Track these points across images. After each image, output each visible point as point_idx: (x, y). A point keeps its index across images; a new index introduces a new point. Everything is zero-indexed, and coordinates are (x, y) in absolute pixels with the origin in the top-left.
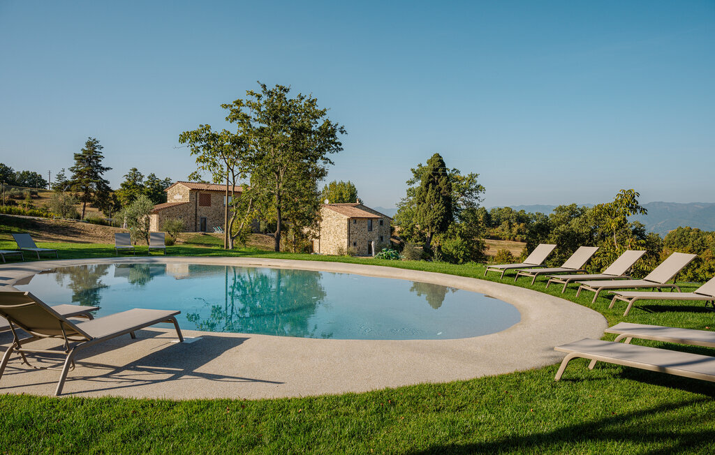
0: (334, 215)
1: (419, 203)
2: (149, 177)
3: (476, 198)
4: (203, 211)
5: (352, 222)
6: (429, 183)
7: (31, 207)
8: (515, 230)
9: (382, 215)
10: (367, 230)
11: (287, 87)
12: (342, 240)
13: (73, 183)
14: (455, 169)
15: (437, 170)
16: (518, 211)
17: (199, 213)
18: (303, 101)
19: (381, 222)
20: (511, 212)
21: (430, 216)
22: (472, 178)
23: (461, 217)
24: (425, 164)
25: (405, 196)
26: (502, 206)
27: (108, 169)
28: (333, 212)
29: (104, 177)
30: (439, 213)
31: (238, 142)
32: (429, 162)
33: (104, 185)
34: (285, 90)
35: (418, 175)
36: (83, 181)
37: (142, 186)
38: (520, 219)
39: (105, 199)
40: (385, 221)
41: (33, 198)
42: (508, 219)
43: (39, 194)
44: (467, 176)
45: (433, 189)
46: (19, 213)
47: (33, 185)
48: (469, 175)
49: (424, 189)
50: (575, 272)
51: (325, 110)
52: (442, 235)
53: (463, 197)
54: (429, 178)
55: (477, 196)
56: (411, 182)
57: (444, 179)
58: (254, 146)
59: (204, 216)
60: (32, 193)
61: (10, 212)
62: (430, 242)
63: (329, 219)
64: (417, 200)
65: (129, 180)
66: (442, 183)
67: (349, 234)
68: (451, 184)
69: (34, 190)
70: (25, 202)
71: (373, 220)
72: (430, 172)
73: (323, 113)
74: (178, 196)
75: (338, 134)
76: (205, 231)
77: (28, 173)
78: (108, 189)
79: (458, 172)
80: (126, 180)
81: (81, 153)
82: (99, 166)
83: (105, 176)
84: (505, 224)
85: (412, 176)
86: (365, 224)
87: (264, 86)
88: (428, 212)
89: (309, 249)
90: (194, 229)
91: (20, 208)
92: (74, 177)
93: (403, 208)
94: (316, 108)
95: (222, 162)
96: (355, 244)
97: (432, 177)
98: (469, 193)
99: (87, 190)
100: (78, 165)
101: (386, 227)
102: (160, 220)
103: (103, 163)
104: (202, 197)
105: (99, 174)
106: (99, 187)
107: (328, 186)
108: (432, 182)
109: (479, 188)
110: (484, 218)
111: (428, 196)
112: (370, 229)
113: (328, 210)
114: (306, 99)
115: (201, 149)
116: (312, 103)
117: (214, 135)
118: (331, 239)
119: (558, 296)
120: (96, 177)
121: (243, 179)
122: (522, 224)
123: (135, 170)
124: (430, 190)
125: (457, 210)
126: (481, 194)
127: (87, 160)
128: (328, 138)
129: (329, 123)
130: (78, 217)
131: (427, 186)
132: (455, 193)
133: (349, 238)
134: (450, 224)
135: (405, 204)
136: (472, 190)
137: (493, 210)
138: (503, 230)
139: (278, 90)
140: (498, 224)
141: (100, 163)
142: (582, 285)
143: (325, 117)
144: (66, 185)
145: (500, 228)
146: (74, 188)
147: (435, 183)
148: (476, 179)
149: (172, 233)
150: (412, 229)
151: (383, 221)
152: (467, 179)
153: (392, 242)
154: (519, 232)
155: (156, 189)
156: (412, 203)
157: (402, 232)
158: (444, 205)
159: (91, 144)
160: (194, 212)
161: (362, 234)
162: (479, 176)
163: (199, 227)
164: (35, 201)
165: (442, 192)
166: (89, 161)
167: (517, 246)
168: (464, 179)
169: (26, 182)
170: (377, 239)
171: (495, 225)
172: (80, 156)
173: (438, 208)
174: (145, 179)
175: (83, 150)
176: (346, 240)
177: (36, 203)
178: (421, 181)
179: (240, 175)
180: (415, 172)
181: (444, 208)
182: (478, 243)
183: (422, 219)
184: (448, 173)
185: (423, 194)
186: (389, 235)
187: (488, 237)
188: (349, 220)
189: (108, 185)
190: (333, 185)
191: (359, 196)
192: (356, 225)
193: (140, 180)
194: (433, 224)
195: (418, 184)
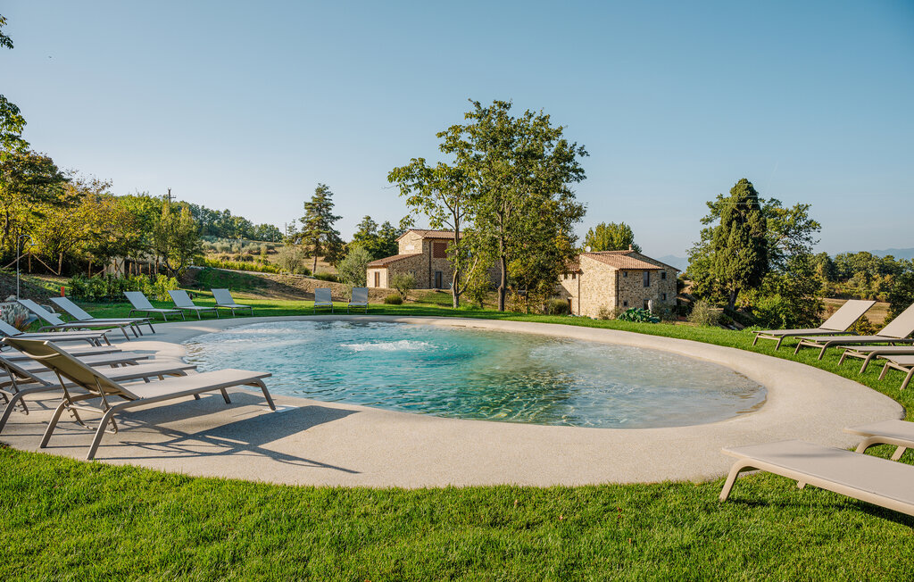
0: (598, 266)
1: (718, 249)
2: (383, 226)
3: (807, 239)
4: (438, 264)
5: (621, 275)
6: (733, 220)
7: (266, 263)
8: (876, 285)
9: (664, 265)
10: (642, 286)
11: (507, 102)
12: (609, 299)
13: (304, 236)
14: (773, 200)
15: (745, 200)
16: (881, 256)
17: (433, 266)
18: (532, 119)
19: (664, 276)
20: (870, 259)
21: (734, 265)
22: (800, 211)
23: (782, 266)
24: (727, 195)
25: (699, 240)
26: (856, 250)
27: (338, 218)
28: (596, 262)
29: (335, 228)
30: (747, 261)
31: (458, 176)
32: (734, 191)
33: (335, 237)
34: (505, 106)
35: (716, 209)
36: (313, 233)
37: (375, 236)
38: (884, 269)
39: (336, 250)
40: (669, 273)
41: (268, 253)
42: (865, 269)
43: (277, 249)
44: (791, 209)
45: (738, 228)
46: (252, 269)
47: (270, 239)
48: (795, 208)
49: (725, 229)
50: (894, 342)
51: (561, 128)
52: (753, 292)
53: (786, 239)
54: (733, 214)
55: (808, 236)
56: (708, 220)
57: (755, 214)
58: (478, 180)
59: (441, 270)
60: (270, 248)
61: (243, 268)
62: (734, 302)
63: (591, 271)
64: (715, 243)
65: (362, 229)
66: (752, 219)
67: (617, 291)
68: (765, 221)
69: (271, 244)
70: (261, 258)
71: (651, 272)
72: (733, 205)
73: (558, 133)
74: (410, 246)
75: (577, 158)
76: (440, 287)
77: (266, 226)
78: (339, 240)
79: (778, 203)
80: (359, 231)
81: (311, 201)
82: (329, 215)
83: (335, 226)
84: (859, 276)
85: (708, 212)
86: (640, 278)
87: (478, 104)
88: (731, 261)
89: (564, 310)
90: (427, 285)
91: (254, 264)
92: (305, 228)
93: (696, 256)
94: (550, 127)
95: (440, 202)
96: (625, 304)
97: (736, 212)
98: (795, 233)
99: (317, 243)
100: (308, 214)
101: (671, 282)
102: (390, 275)
103: (334, 212)
104: (436, 246)
105: (330, 224)
106: (329, 239)
107: (594, 230)
108: (736, 219)
109: (812, 225)
110: (825, 267)
111: (731, 239)
112: (647, 284)
113: (590, 259)
114: (535, 116)
115: (412, 189)
116: (544, 120)
117: (429, 171)
118: (594, 297)
119: (850, 378)
120: (326, 227)
121: (467, 222)
122: (888, 277)
123: (369, 218)
124: (733, 230)
125: (776, 257)
126: (814, 234)
127: (317, 209)
128: (566, 164)
129: (564, 144)
130: (307, 273)
131: (729, 224)
132: (772, 233)
133: (617, 296)
134: (764, 275)
135: (700, 250)
136: (800, 228)
137: (840, 257)
138: (856, 285)
139: (496, 108)
140: (849, 275)
141: (330, 212)
142: (890, 361)
143: (560, 138)
144: (297, 237)
145: (850, 282)
146: (305, 240)
147: (740, 220)
148: (806, 211)
149: (402, 290)
150: (711, 283)
151: (665, 272)
152: (791, 212)
153: (679, 302)
154: (883, 288)
155: (391, 239)
156: (708, 249)
157: (697, 288)
158: (755, 250)
159: (321, 191)
160: (428, 265)
161: (636, 290)
162: (810, 208)
163: (433, 283)
164: (270, 256)
165: (751, 232)
166: (319, 210)
167: (880, 309)
168: (787, 212)
169: (265, 236)
170: (656, 297)
171: (844, 277)
172: (309, 204)
173: (745, 254)
174: (379, 228)
175: (313, 197)
176: (614, 299)
177: (271, 258)
178: (720, 219)
179: (463, 217)
180: (713, 207)
181: (754, 254)
182: (810, 302)
183: (722, 270)
184: (762, 205)
185: (724, 236)
186: (674, 293)
187: (829, 295)
188: (617, 272)
189: (339, 237)
190: (601, 228)
191: (636, 241)
192: (627, 279)
193: (374, 229)
194: (738, 277)
195: (716, 223)
